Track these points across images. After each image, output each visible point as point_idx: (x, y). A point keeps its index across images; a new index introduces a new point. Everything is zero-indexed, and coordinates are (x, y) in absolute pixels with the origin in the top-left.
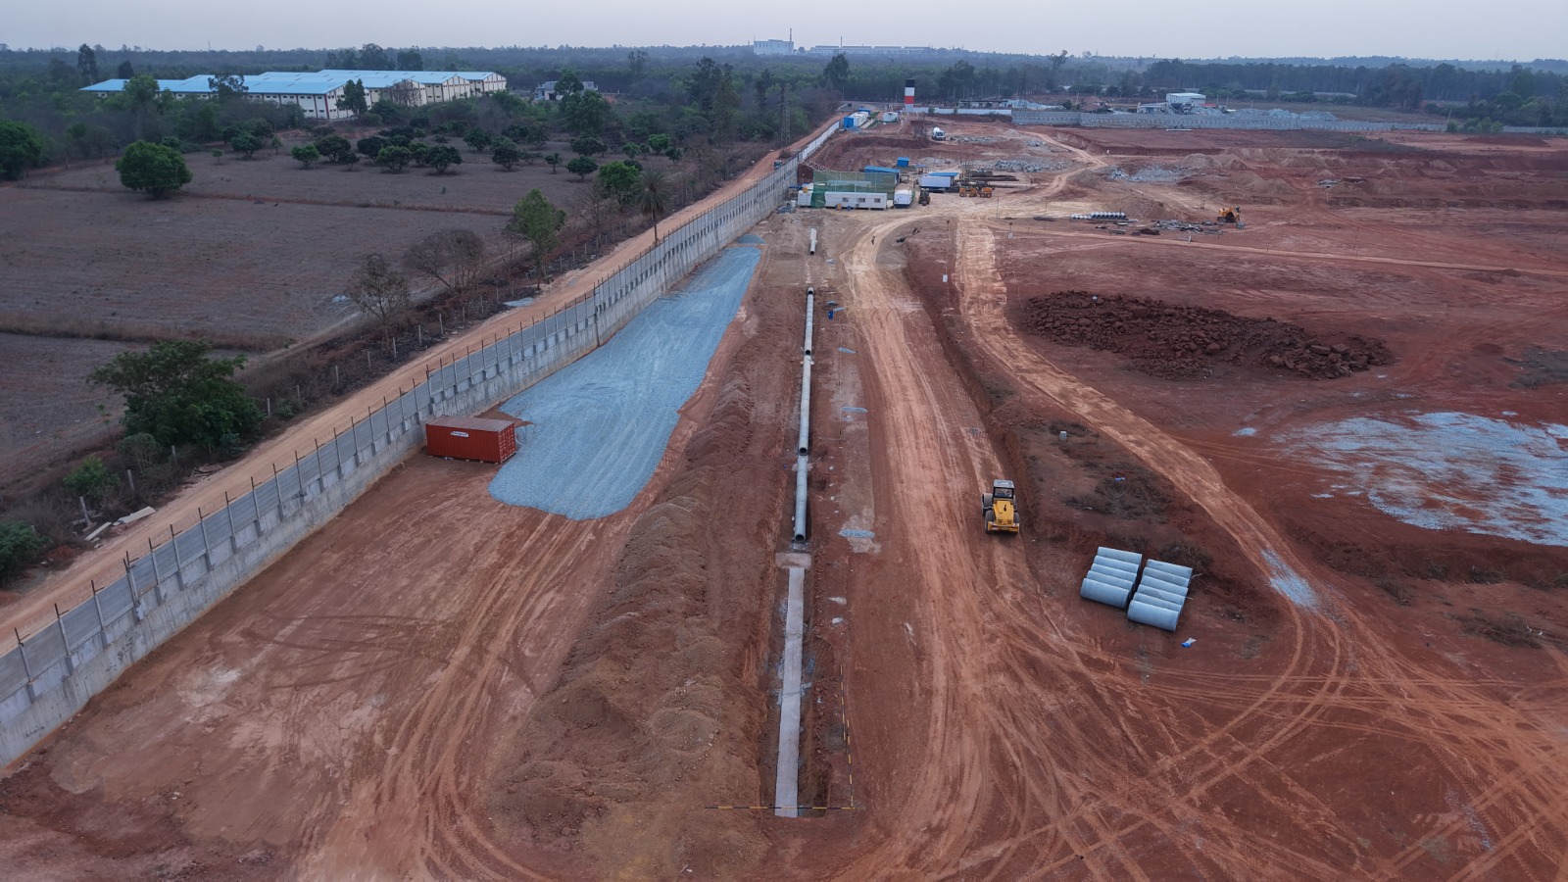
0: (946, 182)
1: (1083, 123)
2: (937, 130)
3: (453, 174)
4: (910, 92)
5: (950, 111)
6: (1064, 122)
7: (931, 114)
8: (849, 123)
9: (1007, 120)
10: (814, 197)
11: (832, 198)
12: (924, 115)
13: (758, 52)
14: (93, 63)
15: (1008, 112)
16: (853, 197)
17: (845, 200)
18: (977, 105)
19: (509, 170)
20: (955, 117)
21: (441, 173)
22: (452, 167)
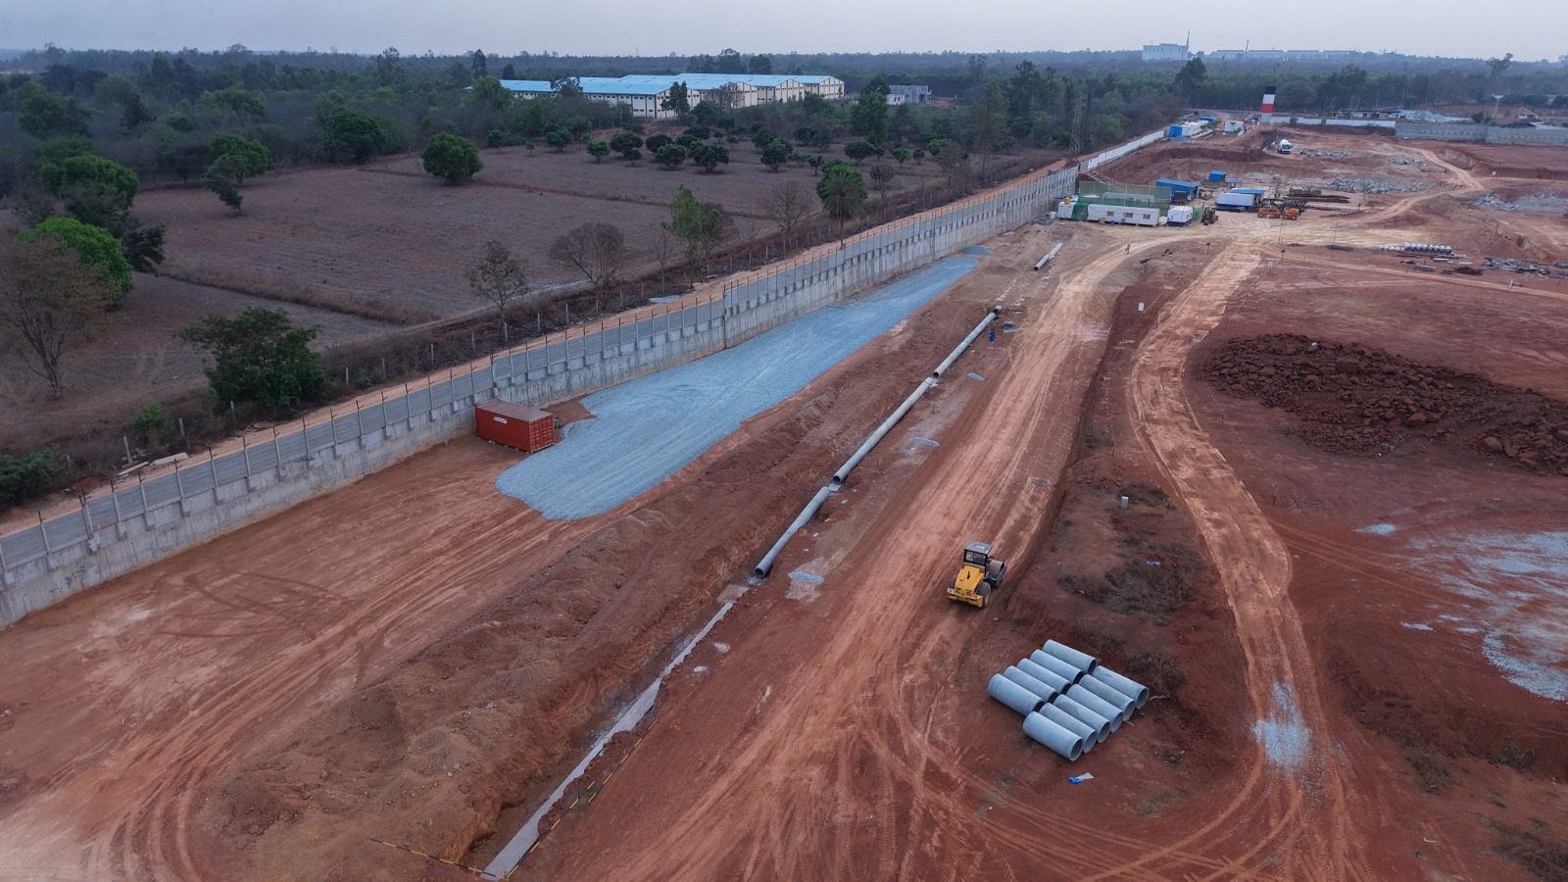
0: (1249, 201)
1: (1490, 139)
2: (1284, 142)
3: (720, 173)
4: (1269, 99)
5: (1317, 121)
6: (1464, 137)
7: (1293, 124)
8: (1176, 132)
9: (1388, 134)
10: (1076, 209)
11: (1096, 211)
12: (1284, 125)
13: (1146, 57)
14: (484, 65)
15: (1392, 124)
16: (1120, 211)
17: (1110, 214)
18: (1361, 115)
19: (775, 170)
20: (1323, 129)
21: (709, 172)
22: (721, 166)
